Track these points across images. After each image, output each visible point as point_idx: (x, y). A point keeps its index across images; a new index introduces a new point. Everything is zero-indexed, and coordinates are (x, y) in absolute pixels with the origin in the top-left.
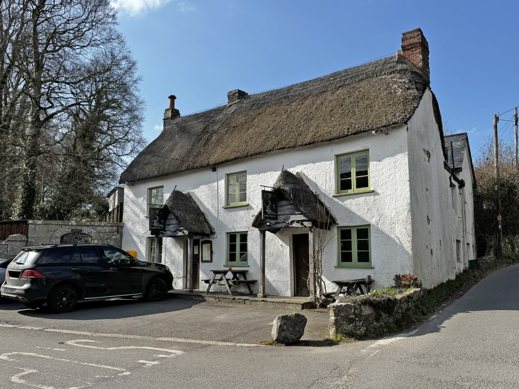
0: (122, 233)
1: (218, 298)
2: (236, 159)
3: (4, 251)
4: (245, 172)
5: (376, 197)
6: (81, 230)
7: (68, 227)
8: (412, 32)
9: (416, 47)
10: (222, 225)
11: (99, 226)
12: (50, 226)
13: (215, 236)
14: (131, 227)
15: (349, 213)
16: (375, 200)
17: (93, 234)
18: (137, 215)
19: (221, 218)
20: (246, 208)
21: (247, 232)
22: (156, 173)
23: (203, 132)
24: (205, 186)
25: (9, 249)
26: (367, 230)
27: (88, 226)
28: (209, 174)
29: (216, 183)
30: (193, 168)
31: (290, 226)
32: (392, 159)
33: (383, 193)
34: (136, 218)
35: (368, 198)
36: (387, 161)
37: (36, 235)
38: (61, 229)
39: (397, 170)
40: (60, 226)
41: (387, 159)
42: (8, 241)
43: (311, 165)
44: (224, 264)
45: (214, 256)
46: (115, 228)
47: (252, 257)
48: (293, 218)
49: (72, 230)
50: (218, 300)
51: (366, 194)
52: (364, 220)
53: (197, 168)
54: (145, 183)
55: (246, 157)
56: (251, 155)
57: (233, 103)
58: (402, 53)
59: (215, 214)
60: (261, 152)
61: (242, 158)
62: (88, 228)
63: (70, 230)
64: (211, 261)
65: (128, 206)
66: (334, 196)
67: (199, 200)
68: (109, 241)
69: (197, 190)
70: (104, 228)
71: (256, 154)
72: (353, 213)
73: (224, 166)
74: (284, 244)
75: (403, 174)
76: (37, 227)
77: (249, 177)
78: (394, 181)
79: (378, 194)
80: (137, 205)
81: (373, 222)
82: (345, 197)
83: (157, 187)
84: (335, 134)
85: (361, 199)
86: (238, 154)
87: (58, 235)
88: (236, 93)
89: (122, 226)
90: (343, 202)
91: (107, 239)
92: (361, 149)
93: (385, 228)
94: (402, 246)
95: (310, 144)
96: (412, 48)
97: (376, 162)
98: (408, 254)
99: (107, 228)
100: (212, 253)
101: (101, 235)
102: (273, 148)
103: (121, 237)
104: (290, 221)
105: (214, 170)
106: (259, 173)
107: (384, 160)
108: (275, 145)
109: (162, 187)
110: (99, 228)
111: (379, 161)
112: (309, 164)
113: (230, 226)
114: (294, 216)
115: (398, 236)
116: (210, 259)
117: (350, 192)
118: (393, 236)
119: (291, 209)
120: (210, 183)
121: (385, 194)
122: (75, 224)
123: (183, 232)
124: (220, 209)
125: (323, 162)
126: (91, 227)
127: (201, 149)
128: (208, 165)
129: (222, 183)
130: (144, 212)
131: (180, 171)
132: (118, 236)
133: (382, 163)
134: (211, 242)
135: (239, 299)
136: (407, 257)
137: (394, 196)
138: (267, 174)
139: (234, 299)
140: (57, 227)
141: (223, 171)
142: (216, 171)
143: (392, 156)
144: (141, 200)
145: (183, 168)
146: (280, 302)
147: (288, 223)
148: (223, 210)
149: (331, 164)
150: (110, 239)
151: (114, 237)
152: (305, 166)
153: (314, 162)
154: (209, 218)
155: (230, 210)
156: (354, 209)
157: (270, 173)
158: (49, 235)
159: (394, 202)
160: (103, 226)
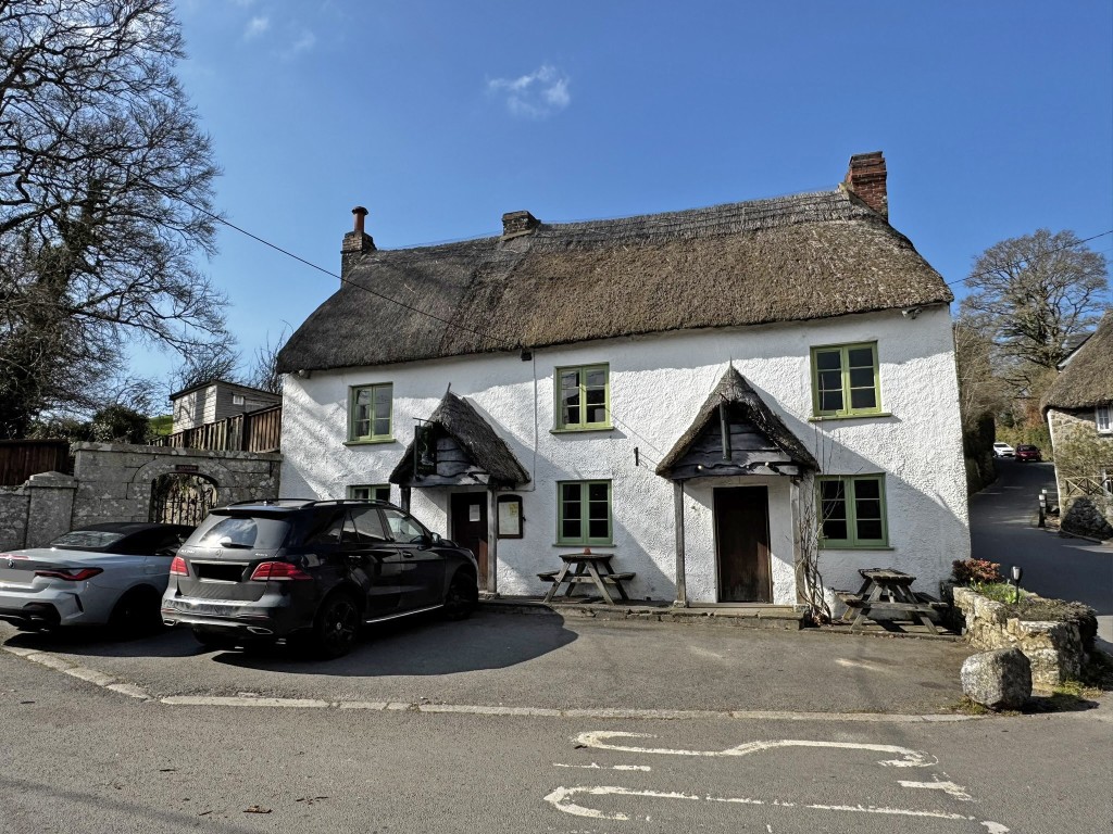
0: (279, 475)
1: (591, 611)
2: (590, 339)
3: (21, 510)
4: (607, 364)
5: (896, 426)
6: (197, 467)
7: (168, 459)
8: (869, 156)
9: (878, 181)
10: (549, 466)
11: (234, 459)
12: (128, 456)
13: (530, 486)
14: (304, 463)
15: (843, 452)
16: (895, 431)
17: (221, 476)
18: (320, 440)
19: (543, 452)
20: (609, 434)
21: (610, 480)
22: (382, 356)
23: (472, 282)
24: (503, 388)
25: (32, 505)
26: (875, 483)
27: (212, 458)
28: (515, 365)
29: (533, 383)
30: (479, 351)
31: (748, 472)
32: (924, 362)
33: (909, 419)
34: (315, 445)
35: (880, 426)
36: (913, 364)
37: (97, 476)
38: (152, 463)
39: (934, 381)
40: (151, 458)
41: (916, 360)
42: (31, 487)
43: (759, 362)
44: (554, 542)
45: (527, 526)
46: (265, 465)
47: (623, 528)
48: (753, 457)
49: (177, 466)
50: (589, 614)
51: (875, 420)
52: (873, 465)
53: (490, 351)
54: (341, 374)
55: (615, 336)
56: (628, 335)
57: (515, 235)
58: (852, 189)
59: (530, 443)
60: (653, 331)
61: (605, 338)
62: (211, 463)
63: (173, 466)
64: (520, 536)
65: (295, 420)
66: (811, 421)
67: (487, 414)
68: (253, 490)
69: (483, 394)
70: (244, 463)
71: (640, 333)
72: (850, 451)
73: (551, 352)
74: (699, 506)
75: (946, 388)
76: (100, 457)
77: (614, 376)
78: (930, 400)
79: (900, 421)
80: (322, 419)
81: (892, 468)
82: (832, 423)
83: (372, 385)
84: (815, 310)
85: (867, 428)
86: (597, 331)
87: (146, 477)
88: (523, 217)
89: (280, 462)
90: (829, 431)
91: (249, 487)
92: (863, 340)
93: (915, 480)
94: (948, 512)
95: (764, 322)
96: (870, 182)
97: (892, 365)
98: (961, 524)
99: (248, 463)
100: (522, 519)
101: (238, 479)
102: (681, 324)
103: (278, 483)
104: (748, 463)
105: (527, 357)
106: (638, 369)
107: (909, 363)
108: (683, 319)
109: (391, 384)
110: (233, 463)
111: (899, 363)
112: (755, 360)
113: (568, 469)
114: (757, 454)
115: (942, 493)
116: (517, 533)
117: (840, 414)
118: (931, 494)
119: (749, 440)
120: (514, 383)
121: (913, 421)
122: (184, 453)
123: (476, 479)
124: (541, 434)
125: (786, 358)
126: (217, 461)
127: (488, 316)
128: (518, 346)
129: (547, 385)
130: (338, 433)
131: (446, 355)
132: (271, 482)
133: (905, 366)
134: (519, 499)
135: (641, 612)
136: (958, 530)
137: (932, 425)
138: (656, 372)
139: (630, 612)
140: (145, 458)
141: (549, 362)
142: (530, 359)
143: (925, 357)
144: (330, 409)
145: (454, 349)
146: (749, 617)
147: (745, 467)
148: (549, 436)
149: (802, 362)
150: (256, 488)
151: (263, 483)
152: (746, 362)
153: (766, 356)
154: (515, 452)
155: (565, 437)
156: (851, 444)
157: (664, 371)
158: (127, 476)
159: (930, 435)
160: (241, 460)
